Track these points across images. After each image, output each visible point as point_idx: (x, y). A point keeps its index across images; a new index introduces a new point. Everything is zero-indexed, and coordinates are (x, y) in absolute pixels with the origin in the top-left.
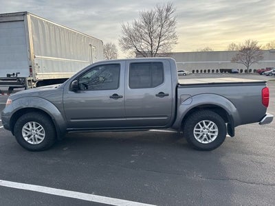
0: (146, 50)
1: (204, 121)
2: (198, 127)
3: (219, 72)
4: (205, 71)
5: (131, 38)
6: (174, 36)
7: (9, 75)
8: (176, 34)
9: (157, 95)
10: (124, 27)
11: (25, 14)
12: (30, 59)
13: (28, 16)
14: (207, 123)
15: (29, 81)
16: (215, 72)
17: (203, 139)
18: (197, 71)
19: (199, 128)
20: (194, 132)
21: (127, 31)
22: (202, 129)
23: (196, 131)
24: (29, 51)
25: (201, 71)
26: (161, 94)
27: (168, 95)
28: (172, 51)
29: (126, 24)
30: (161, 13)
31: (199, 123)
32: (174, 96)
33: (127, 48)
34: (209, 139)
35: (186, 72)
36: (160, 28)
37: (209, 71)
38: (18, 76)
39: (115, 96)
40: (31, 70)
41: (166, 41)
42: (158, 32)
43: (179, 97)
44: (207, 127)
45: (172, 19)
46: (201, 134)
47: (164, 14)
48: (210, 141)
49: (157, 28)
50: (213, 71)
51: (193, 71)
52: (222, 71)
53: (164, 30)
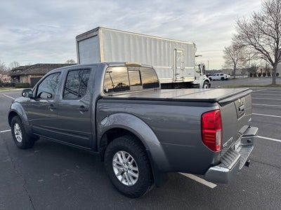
1: (122, 153)
13: (100, 31)
26: (82, 109)
31: (117, 153)
32: (93, 113)
43: (97, 115)
48: (130, 184)
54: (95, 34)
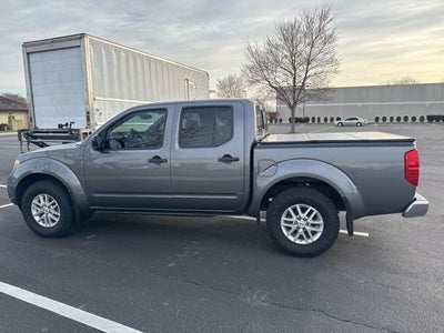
0: (285, 85)
1: (298, 206)
2: (289, 215)
3: (426, 120)
4: (399, 119)
5: (261, 66)
6: (332, 61)
7: (60, 126)
8: (337, 56)
9: (220, 160)
10: (249, 49)
11: (82, 36)
12: (87, 103)
13: (86, 40)
14: (303, 210)
15: (86, 134)
16: (418, 120)
17: (298, 236)
18: (384, 119)
19: (291, 217)
20: (282, 223)
21: (254, 54)
22: (294, 218)
23: (286, 222)
24: (87, 90)
25: (392, 119)
26: (227, 159)
27: (237, 160)
28: (330, 85)
29: (252, 44)
30: (310, 23)
31: (290, 209)
32: (248, 163)
33: (253, 82)
34: (308, 237)
35: (361, 120)
36: (308, 49)
37: (406, 118)
38: (73, 127)
39: (157, 159)
40: (88, 119)
41: (320, 69)
42: (305, 55)
43: (255, 164)
44: (303, 216)
45: (329, 32)
46: (294, 227)
47: (316, 25)
48: (310, 241)
49: (303, 48)
50: (414, 119)
51: (377, 119)
52: (431, 119)
53: (315, 50)
54: (73, 43)
